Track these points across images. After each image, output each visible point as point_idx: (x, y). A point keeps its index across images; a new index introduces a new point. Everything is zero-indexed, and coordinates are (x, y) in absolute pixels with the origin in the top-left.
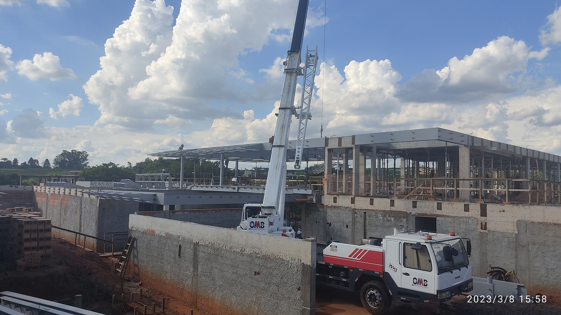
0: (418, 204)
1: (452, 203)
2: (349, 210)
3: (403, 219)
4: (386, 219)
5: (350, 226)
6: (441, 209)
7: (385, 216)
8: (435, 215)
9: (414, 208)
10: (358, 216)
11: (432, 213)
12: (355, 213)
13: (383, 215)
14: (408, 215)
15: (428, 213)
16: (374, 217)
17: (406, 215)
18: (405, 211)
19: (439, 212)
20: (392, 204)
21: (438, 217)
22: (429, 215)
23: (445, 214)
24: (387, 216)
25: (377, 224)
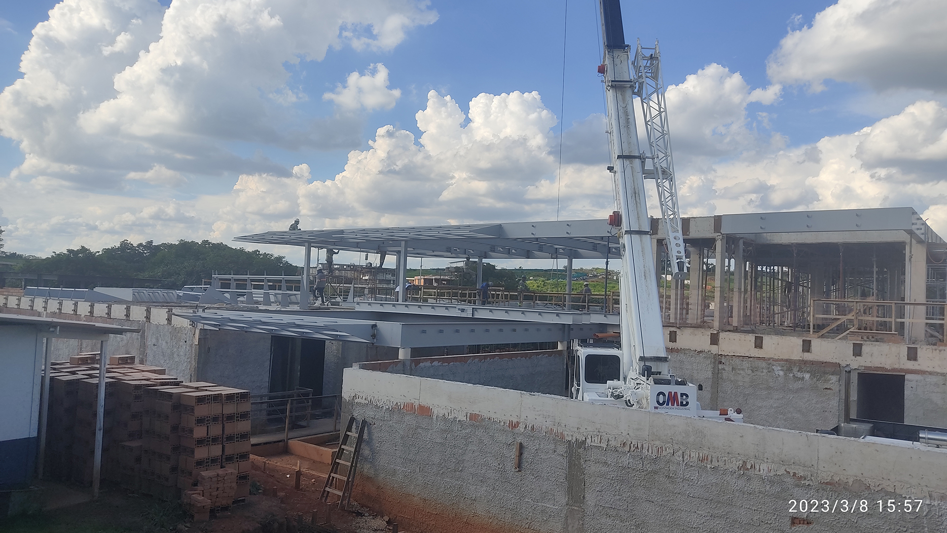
0: (866, 349)
1: (941, 348)
2: (705, 357)
3: (830, 376)
4: (791, 375)
5: (707, 387)
6: (915, 359)
7: (790, 370)
8: (901, 370)
9: (857, 357)
10: (726, 369)
11: (896, 366)
12: (720, 363)
13: (785, 368)
14: (842, 368)
15: (888, 367)
16: (764, 370)
17: (835, 368)
18: (834, 361)
19: (911, 365)
20: (807, 346)
21: (909, 375)
22: (889, 371)
23: (924, 367)
24: (795, 370)
25: (771, 384)
